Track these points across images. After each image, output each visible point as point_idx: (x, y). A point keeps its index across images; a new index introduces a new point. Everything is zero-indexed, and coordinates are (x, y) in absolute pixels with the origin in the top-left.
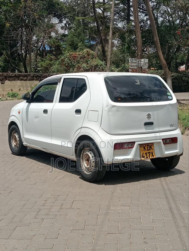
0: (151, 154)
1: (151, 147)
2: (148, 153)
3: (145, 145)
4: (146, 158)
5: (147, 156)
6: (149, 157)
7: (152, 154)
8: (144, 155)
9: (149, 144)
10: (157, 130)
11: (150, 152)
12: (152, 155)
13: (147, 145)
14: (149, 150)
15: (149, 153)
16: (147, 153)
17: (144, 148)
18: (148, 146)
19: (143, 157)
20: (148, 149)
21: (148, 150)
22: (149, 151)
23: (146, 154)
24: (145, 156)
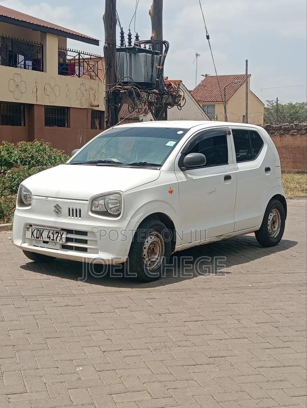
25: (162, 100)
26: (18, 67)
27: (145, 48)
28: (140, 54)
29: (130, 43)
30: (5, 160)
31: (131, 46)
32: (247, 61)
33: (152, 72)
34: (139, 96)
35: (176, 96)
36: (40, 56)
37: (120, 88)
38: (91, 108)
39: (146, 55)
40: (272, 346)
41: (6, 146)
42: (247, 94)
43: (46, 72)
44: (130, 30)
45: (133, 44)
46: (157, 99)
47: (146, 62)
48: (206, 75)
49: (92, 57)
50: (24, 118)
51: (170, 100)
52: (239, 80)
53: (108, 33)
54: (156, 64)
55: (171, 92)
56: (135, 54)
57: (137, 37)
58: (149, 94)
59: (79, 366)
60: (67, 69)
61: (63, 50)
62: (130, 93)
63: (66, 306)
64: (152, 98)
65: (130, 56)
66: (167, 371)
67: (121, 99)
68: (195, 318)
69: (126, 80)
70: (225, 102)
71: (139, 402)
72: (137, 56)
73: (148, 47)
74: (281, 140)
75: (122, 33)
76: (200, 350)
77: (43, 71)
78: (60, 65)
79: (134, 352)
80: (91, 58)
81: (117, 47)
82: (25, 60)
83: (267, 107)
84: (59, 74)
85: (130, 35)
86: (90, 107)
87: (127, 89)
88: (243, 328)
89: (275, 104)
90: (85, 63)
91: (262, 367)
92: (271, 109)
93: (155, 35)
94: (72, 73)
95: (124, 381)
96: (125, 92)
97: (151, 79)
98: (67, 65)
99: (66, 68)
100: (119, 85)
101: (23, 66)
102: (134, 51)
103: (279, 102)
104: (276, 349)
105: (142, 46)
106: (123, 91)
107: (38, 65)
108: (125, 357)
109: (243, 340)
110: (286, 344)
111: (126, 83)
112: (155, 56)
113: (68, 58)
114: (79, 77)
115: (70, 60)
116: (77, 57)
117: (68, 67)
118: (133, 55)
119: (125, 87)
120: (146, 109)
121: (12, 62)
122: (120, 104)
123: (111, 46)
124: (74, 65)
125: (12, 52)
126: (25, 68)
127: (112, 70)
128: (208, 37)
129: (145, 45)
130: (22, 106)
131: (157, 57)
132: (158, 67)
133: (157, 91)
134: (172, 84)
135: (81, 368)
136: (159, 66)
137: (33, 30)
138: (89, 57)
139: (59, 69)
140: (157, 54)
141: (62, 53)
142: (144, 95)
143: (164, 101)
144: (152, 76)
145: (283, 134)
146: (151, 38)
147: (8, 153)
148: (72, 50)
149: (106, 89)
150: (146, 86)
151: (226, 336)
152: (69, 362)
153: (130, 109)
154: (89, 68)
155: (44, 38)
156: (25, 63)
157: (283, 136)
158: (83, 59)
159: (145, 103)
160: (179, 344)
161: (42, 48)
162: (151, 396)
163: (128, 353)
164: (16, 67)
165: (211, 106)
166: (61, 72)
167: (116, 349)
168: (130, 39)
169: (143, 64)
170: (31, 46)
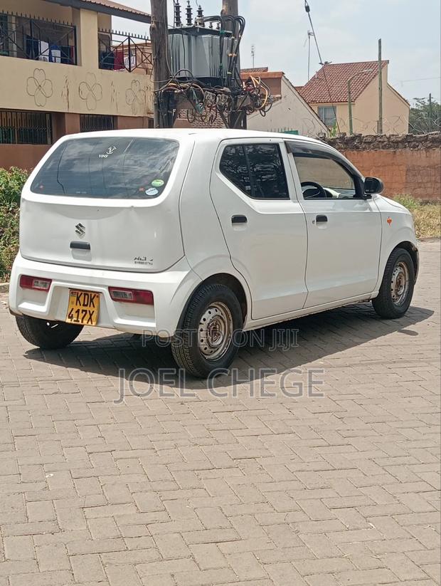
0: (88, 316)
1: (92, 300)
2: (83, 311)
3: (80, 293)
4: (75, 321)
5: (78, 317)
6: (80, 321)
7: (91, 315)
8: (73, 313)
9: (89, 294)
10: (98, 263)
11: (86, 311)
12: (90, 318)
13: (85, 294)
14: (87, 305)
15: (84, 313)
16: (80, 312)
17: (78, 299)
18: (87, 296)
19: (69, 317)
20: (86, 303)
21: (84, 305)
22: (85, 308)
23: (78, 311)
24: (75, 315)
25: (236, 103)
26: (41, 59)
27: (212, 27)
28: (203, 36)
29: (189, 20)
30: (14, 193)
31: (191, 25)
32: (380, 41)
33: (221, 62)
34: (201, 97)
35: (256, 96)
36: (71, 43)
37: (174, 86)
38: (149, 116)
39: (212, 38)
40: (325, 444)
41: (15, 174)
42: (381, 89)
43: (81, 65)
44: (189, 2)
45: (193, 22)
46: (229, 100)
47: (212, 47)
48: (326, 63)
49: (148, 42)
50: (51, 133)
51: (248, 102)
52: (371, 70)
53: (155, 7)
54: (227, 51)
55: (250, 90)
56: (196, 36)
57: (200, 12)
58: (217, 94)
59: (49, 472)
60: (113, 61)
61: (106, 32)
62: (189, 94)
63: (56, 393)
64: (222, 100)
65: (189, 40)
66: (169, 477)
67: (176, 102)
68: (230, 408)
69: (183, 75)
70: (351, 102)
71: (119, 517)
72: (199, 40)
73: (215, 25)
74: (427, 157)
75: (177, 7)
76: (223, 449)
77: (76, 64)
78: (102, 55)
79: (131, 454)
80: (146, 43)
81: (169, 28)
82: (51, 48)
83: (415, 107)
84: (100, 68)
85: (189, 10)
86: (146, 115)
87: (184, 88)
88: (294, 419)
89: (427, 103)
90: (138, 52)
91: (303, 471)
92: (422, 111)
93: (227, 8)
94: (121, 66)
95: (107, 491)
96: (181, 93)
97: (220, 73)
98: (112, 55)
99: (110, 59)
100: (173, 82)
101: (48, 58)
102: (194, 32)
103: (432, 100)
104: (330, 447)
105: (207, 25)
106: (179, 91)
107: (70, 56)
108: (116, 460)
109: (288, 435)
110: (346, 441)
111: (183, 79)
112: (225, 38)
113: (114, 44)
114: (130, 71)
115: (116, 47)
116: (126, 43)
117: (114, 57)
118: (193, 38)
119: (181, 85)
120: (212, 116)
121: (30, 51)
122: (174, 110)
123: (160, 26)
124: (122, 54)
125: (31, 37)
126: (51, 60)
127: (162, 61)
128: (307, 9)
129: (211, 23)
130: (48, 116)
131: (228, 40)
132: (230, 55)
133: (228, 90)
134: (253, 78)
135: (52, 475)
136: (231, 52)
137: (62, 5)
138: (144, 41)
139: (99, 61)
140: (228, 35)
141: (105, 37)
142: (209, 95)
143: (239, 104)
144: (221, 67)
145: (429, 147)
146: (222, 13)
147: (19, 184)
148: (118, 33)
149: (155, 89)
150: (213, 83)
151: (267, 431)
152: (38, 467)
153: (190, 116)
154: (144, 58)
155: (76, 17)
156: (50, 53)
157: (431, 150)
158: (136, 45)
159: (211, 108)
160: (196, 442)
161: (74, 31)
162: (138, 509)
163: (121, 454)
164: (37, 59)
165: (329, 108)
166: (103, 66)
167: (107, 449)
168: (189, 15)
169: (207, 51)
170: (59, 28)
